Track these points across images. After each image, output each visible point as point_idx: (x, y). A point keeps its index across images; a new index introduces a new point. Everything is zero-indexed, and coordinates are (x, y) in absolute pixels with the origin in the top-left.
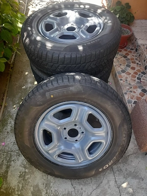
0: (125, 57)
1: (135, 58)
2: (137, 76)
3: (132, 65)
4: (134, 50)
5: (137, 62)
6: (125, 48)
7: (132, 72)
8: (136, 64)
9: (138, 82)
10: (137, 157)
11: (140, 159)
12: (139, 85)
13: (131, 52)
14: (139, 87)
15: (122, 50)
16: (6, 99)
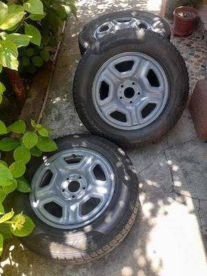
0: (188, 45)
1: (200, 46)
2: (202, 64)
3: (196, 53)
4: (201, 39)
5: (203, 50)
6: (189, 37)
7: (195, 60)
8: (201, 53)
9: (202, 70)
10: (194, 145)
11: (197, 146)
12: (202, 72)
13: (196, 40)
14: (203, 74)
15: (186, 39)
16: (50, 92)
